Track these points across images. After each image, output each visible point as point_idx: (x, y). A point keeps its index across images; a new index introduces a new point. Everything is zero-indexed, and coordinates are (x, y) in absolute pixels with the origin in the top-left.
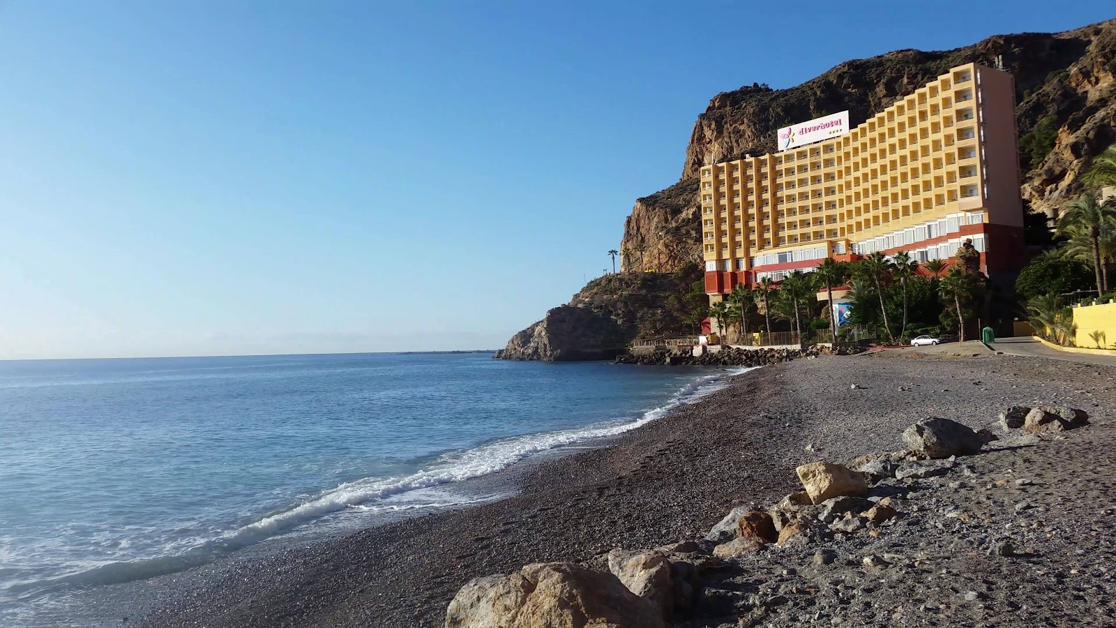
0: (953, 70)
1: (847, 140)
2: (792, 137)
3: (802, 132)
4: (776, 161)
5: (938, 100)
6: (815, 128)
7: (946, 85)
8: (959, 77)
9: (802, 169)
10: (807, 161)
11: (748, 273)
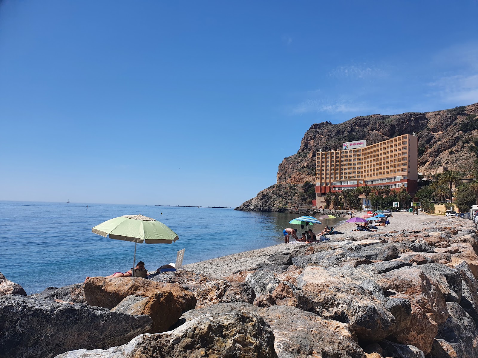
0: (402, 135)
1: (366, 149)
2: (348, 146)
3: (350, 145)
4: (341, 153)
5: (397, 143)
6: (355, 144)
7: (399, 139)
8: (404, 138)
9: (350, 156)
10: (352, 154)
11: (330, 187)
